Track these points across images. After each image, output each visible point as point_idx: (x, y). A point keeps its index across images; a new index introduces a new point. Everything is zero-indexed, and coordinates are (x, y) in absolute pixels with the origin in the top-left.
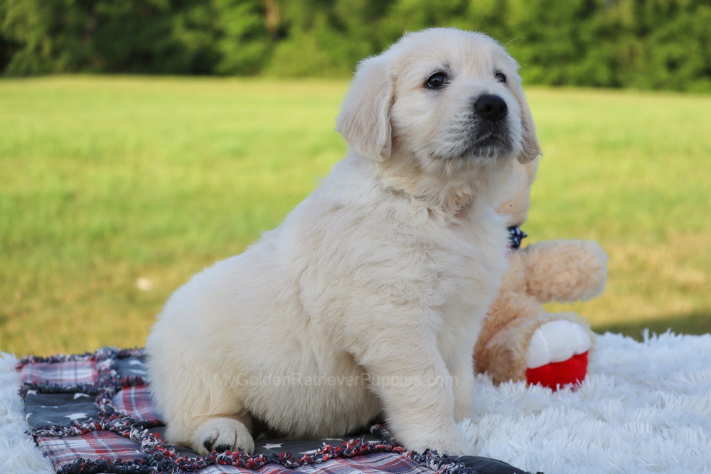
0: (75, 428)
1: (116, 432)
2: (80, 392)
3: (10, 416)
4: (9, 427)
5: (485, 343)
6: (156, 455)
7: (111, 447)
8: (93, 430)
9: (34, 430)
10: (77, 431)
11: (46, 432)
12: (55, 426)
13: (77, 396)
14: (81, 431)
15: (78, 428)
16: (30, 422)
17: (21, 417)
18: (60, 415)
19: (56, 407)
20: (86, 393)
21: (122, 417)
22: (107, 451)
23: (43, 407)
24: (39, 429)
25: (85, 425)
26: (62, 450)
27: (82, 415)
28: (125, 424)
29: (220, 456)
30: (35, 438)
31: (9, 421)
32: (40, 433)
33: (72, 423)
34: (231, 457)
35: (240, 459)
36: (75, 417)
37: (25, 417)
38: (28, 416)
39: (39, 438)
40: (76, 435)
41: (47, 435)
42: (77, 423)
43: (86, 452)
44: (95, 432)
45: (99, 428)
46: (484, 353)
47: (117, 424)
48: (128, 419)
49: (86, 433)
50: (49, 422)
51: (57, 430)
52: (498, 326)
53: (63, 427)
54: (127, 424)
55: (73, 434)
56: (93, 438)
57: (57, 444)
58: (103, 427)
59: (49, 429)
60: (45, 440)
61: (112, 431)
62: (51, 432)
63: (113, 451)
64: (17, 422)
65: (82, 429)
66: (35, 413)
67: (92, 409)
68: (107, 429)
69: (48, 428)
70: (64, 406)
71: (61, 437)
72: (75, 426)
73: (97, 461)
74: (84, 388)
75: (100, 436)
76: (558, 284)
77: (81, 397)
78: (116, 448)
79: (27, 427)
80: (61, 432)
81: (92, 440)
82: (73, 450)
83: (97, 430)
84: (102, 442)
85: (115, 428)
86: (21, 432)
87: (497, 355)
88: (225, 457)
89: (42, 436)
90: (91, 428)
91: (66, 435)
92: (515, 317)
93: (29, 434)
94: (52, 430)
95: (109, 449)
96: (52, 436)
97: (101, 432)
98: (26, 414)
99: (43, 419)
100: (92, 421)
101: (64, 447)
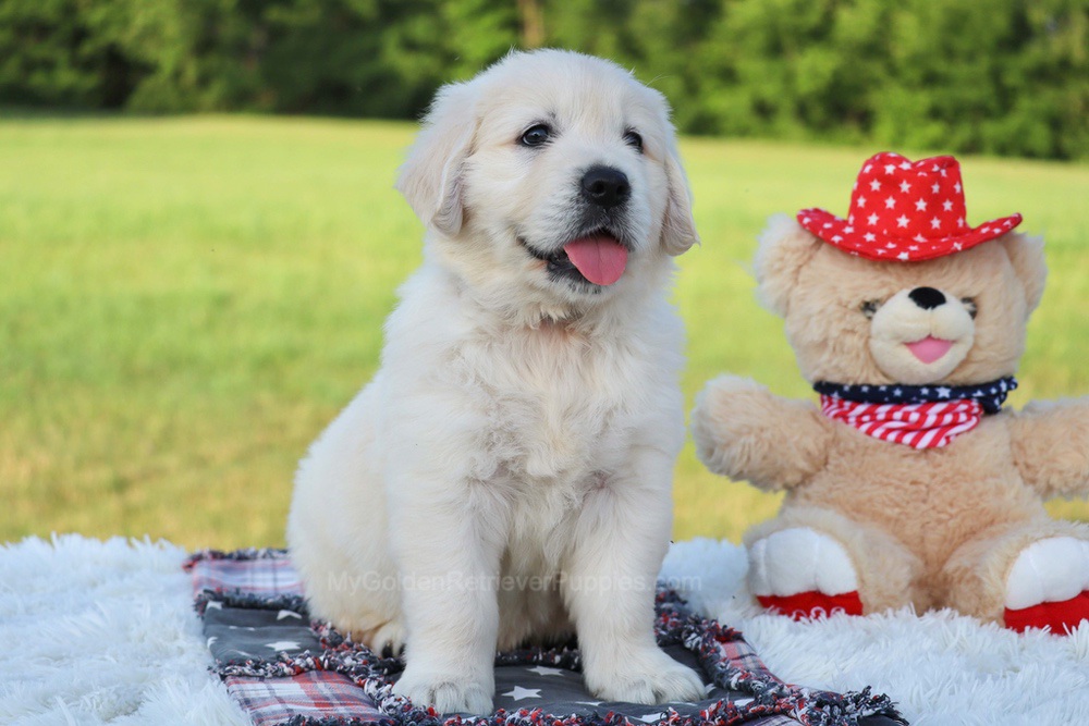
0: (284, 665)
1: (345, 673)
2: (286, 608)
3: (182, 642)
4: (183, 660)
5: (944, 562)
6: (414, 714)
7: (338, 697)
8: (311, 669)
9: (221, 666)
10: (287, 670)
11: (240, 669)
12: (253, 661)
13: (283, 614)
14: (292, 670)
15: (288, 665)
16: (214, 651)
17: (200, 644)
18: (259, 642)
19: (252, 629)
20: (296, 611)
21: (358, 651)
22: (332, 705)
23: (232, 627)
24: (229, 665)
25: (298, 661)
26: (264, 699)
27: (292, 645)
28: (361, 662)
29: (511, 717)
30: (223, 678)
31: (181, 651)
32: (230, 671)
33: (279, 657)
34: (527, 719)
35: (541, 722)
36: (282, 646)
37: (206, 643)
38: (211, 641)
39: (229, 679)
40: (284, 676)
41: (241, 675)
42: (286, 657)
43: (300, 704)
44: (313, 673)
45: (319, 666)
46: (940, 577)
47: (348, 661)
48: (367, 655)
49: (299, 673)
50: (243, 654)
51: (256, 667)
52: (965, 535)
53: (265, 663)
54: (364, 663)
55: (279, 674)
56: (310, 681)
57: (255, 689)
58: (326, 665)
59: (244, 665)
60: (237, 682)
61: (340, 672)
62: (247, 670)
63: (341, 704)
64: (193, 650)
65: (294, 667)
66: (221, 638)
67: (305, 637)
68: (331, 668)
69: (242, 664)
70: (264, 629)
71: (262, 678)
72: (283, 661)
73: (323, 720)
74: (294, 602)
75: (321, 678)
76: (1061, 472)
77: (289, 617)
78: (344, 700)
79: (210, 661)
80: (261, 671)
81: (308, 685)
82: (281, 701)
83: (316, 669)
84: (324, 688)
85: (345, 667)
86: (203, 669)
87: (960, 582)
88: (519, 720)
89: (234, 676)
90: (307, 666)
91: (270, 675)
92: (992, 523)
93: (215, 672)
94: (249, 667)
95: (335, 702)
96: (248, 676)
97: (323, 672)
98: (208, 637)
99: (234, 649)
100: (309, 656)
101: (266, 694)
